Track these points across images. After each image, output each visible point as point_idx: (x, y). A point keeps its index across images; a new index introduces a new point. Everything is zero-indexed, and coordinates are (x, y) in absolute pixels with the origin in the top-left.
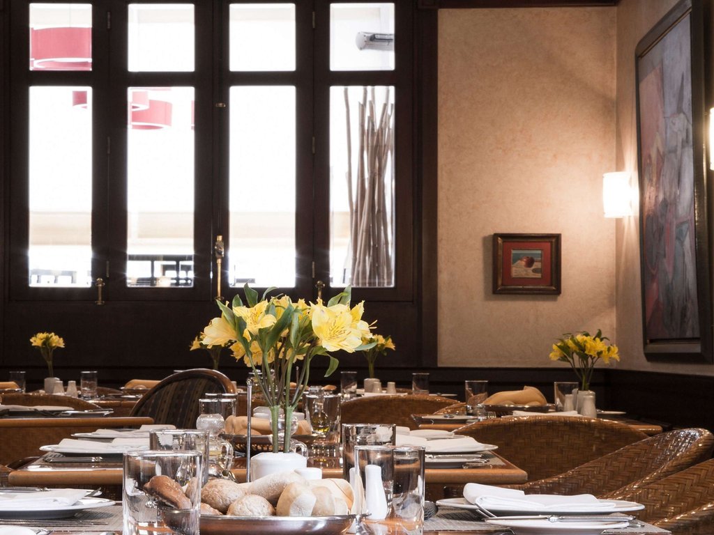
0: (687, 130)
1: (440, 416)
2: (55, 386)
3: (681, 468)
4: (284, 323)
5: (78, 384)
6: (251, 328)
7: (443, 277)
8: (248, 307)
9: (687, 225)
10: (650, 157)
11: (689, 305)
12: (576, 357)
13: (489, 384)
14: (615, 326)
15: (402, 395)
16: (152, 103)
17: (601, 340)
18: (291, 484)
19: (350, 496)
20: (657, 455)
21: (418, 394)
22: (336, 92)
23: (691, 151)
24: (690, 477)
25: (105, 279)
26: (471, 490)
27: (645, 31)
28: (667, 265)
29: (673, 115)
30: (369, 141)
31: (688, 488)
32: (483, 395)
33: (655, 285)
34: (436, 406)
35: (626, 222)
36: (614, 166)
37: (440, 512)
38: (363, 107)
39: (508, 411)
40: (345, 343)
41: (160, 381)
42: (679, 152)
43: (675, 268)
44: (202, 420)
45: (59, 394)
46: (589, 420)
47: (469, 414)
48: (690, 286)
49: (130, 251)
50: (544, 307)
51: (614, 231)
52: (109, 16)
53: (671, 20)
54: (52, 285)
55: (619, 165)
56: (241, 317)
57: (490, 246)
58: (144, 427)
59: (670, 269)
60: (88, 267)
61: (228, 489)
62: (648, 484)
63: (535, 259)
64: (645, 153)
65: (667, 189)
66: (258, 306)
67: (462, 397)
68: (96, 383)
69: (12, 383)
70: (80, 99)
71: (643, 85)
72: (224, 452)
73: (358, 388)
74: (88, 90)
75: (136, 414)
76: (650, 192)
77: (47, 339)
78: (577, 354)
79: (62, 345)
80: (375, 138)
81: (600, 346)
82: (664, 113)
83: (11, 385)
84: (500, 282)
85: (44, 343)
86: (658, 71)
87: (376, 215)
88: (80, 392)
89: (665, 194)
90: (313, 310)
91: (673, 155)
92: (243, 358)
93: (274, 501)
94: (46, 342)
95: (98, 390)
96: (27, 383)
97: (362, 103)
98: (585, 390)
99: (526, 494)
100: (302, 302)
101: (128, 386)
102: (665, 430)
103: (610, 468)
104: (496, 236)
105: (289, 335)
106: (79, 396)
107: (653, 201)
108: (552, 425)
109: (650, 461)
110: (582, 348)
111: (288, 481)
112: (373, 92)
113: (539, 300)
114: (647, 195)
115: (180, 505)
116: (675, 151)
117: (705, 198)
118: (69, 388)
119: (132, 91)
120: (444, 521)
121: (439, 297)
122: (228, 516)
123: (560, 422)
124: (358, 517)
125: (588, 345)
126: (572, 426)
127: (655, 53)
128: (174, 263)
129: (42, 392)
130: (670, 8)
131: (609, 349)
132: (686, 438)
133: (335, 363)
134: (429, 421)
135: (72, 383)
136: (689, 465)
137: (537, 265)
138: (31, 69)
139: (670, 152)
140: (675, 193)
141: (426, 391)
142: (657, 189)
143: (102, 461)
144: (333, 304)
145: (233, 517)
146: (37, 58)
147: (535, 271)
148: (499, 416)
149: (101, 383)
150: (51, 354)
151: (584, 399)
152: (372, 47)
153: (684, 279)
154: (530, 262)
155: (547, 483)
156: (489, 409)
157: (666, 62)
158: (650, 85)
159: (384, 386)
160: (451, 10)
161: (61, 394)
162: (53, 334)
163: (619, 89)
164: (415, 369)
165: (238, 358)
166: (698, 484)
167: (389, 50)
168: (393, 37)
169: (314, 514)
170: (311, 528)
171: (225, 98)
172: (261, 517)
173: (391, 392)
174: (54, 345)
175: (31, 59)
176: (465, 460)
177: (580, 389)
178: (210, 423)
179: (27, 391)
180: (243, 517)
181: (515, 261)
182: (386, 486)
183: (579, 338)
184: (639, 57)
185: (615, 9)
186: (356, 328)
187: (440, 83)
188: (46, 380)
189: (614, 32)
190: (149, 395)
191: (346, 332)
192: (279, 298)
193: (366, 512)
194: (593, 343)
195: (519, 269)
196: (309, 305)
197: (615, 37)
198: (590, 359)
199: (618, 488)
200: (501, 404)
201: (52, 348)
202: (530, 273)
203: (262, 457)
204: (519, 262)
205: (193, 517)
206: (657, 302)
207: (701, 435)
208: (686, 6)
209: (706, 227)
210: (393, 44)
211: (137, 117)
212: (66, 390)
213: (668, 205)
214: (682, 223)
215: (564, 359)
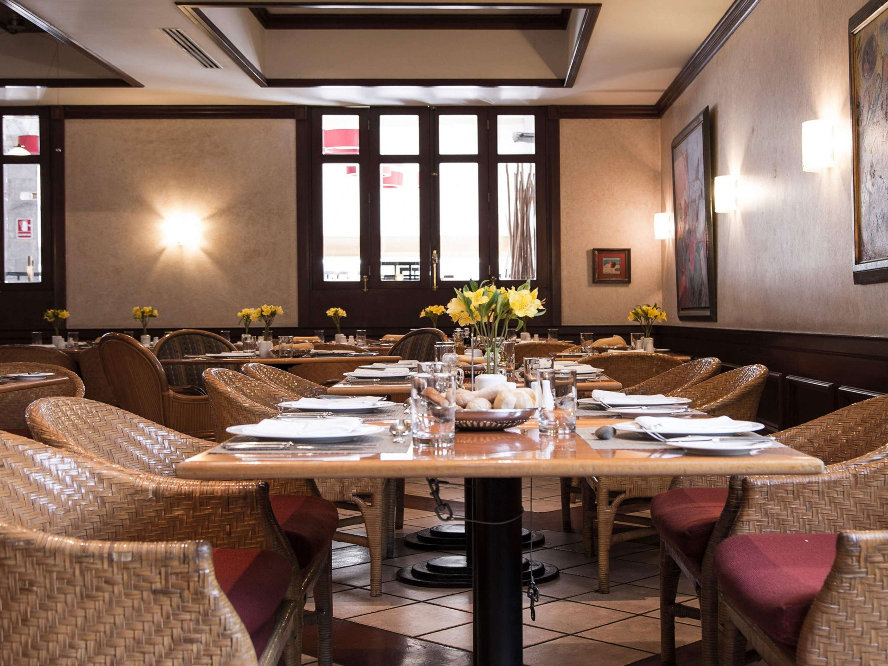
0: (702, 190)
1: (566, 353)
2: (341, 339)
3: (703, 380)
4: (493, 301)
5: (355, 337)
6: (474, 304)
7: (564, 274)
8: (472, 291)
9: (702, 244)
10: (680, 205)
11: (703, 289)
12: (643, 319)
13: (594, 334)
14: (661, 301)
15: (543, 342)
16: (393, 173)
17: (657, 309)
18: (502, 391)
19: (534, 398)
20: (690, 373)
21: (552, 341)
22: (501, 166)
23: (704, 201)
24: (710, 384)
25: (369, 277)
26: (596, 393)
27: (677, 134)
28: (690, 266)
29: (693, 181)
30: (520, 195)
31: (708, 390)
32: (591, 341)
33: (684, 277)
34: (564, 348)
35: (667, 242)
36: (660, 210)
37: (580, 406)
38: (517, 175)
39: (605, 350)
40: (528, 312)
41: (404, 336)
42: (697, 202)
43: (695, 267)
44: (446, 356)
45: (344, 343)
46: (651, 354)
47: (582, 352)
48: (704, 278)
49: (382, 260)
50: (621, 290)
51: (660, 247)
52: (369, 123)
53: (692, 127)
54: (335, 280)
55: (663, 209)
56: (468, 298)
57: (591, 255)
58: (400, 362)
59: (692, 268)
60: (358, 269)
61: (466, 395)
62: (686, 389)
63: (616, 263)
64: (677, 202)
65: (691, 223)
66: (478, 291)
67: (578, 342)
68: (365, 337)
69: (317, 337)
70: (351, 170)
71: (676, 164)
72: (459, 374)
73: (517, 338)
74: (357, 166)
75: (390, 355)
76: (681, 225)
77: (337, 311)
78: (644, 317)
79: (345, 315)
80: (524, 193)
81: (656, 312)
82: (688, 180)
83: (316, 338)
84: (596, 276)
85: (335, 314)
86: (685, 156)
87: (525, 238)
88: (356, 343)
89: (689, 225)
90: (510, 294)
91: (693, 204)
92: (458, 321)
93: (492, 401)
94: (336, 313)
95: (366, 341)
96: (325, 338)
97: (516, 173)
98: (648, 337)
99: (626, 395)
100: (503, 289)
101: (384, 339)
102: (692, 359)
103: (664, 381)
104: (594, 250)
105: (496, 307)
106: (356, 345)
107: (683, 230)
108: (630, 357)
109: (686, 376)
110: (646, 314)
111: (500, 390)
112: (522, 166)
113: (618, 286)
114: (679, 226)
115: (441, 404)
116: (695, 201)
117: (712, 228)
118: (350, 340)
119: (382, 166)
120: (582, 411)
121: (562, 285)
122: (466, 410)
123: (636, 356)
124: (540, 409)
125: (649, 312)
126: (642, 358)
127: (683, 146)
128: (408, 266)
129: (334, 342)
130: (690, 121)
131: (661, 314)
132: (706, 363)
133: (521, 323)
134: (560, 357)
135: (351, 337)
136: (708, 378)
137: (617, 266)
138: (324, 153)
139: (692, 202)
140: (695, 226)
141: (556, 339)
142: (685, 223)
143: (380, 381)
144: (520, 290)
145: (469, 410)
146: (327, 147)
147: (616, 270)
148: (600, 353)
149: (368, 337)
150: (339, 320)
151: (647, 343)
152: (522, 141)
153: (701, 274)
154: (613, 265)
155: (629, 390)
156: (594, 349)
157: (689, 151)
158: (680, 164)
159: (532, 336)
160: (567, 120)
161: (346, 343)
162: (339, 309)
163: (662, 166)
164: (550, 327)
165: (455, 321)
166: (714, 388)
167: (532, 142)
168: (534, 135)
169: (515, 408)
170: (513, 415)
171: (437, 170)
172: (484, 410)
173: (536, 340)
174: (340, 315)
175: (324, 147)
176: (587, 378)
177: (645, 337)
178: (450, 358)
179: (325, 342)
180: (475, 410)
181: (605, 264)
182: (552, 392)
183: (644, 308)
184: (674, 147)
185: (659, 120)
186: (534, 303)
187: (561, 162)
188: (336, 335)
189: (659, 133)
190: (397, 344)
191: (529, 306)
192: (489, 287)
193: (543, 406)
194: (652, 310)
195: (607, 269)
196: (507, 290)
197: (660, 137)
198: (650, 320)
199: (670, 392)
200: (601, 346)
201: (339, 316)
202: (613, 271)
203: (482, 377)
204: (607, 265)
205: (451, 410)
206: (686, 287)
207: (714, 361)
208: (699, 119)
209: (713, 245)
210: (534, 139)
211: (386, 180)
212: (348, 341)
213: (691, 232)
214: (699, 242)
215: (636, 320)
